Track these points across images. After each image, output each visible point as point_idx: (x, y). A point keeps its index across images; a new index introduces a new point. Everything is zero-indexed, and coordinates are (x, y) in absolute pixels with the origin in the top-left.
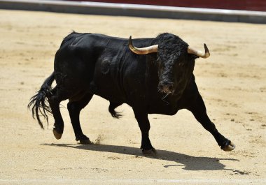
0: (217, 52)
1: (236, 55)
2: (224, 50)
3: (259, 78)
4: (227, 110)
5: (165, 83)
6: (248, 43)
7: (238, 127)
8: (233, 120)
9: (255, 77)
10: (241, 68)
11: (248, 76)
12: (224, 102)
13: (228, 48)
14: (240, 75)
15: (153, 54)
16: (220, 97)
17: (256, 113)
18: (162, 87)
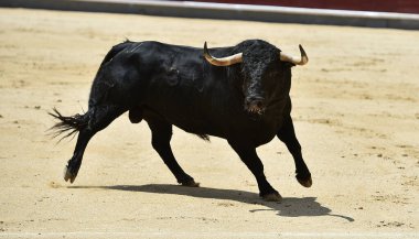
0: (360, 67)
1: (384, 71)
2: (369, 64)
3: (414, 101)
4: (372, 142)
5: (253, 99)
6: (399, 55)
7: (387, 164)
8: (380, 156)
9: (409, 99)
10: (391, 87)
11: (399, 98)
12: (368, 132)
13: (374, 61)
14: (390, 97)
15: (236, 65)
16: (363, 125)
17: (411, 147)
18: (248, 104)
